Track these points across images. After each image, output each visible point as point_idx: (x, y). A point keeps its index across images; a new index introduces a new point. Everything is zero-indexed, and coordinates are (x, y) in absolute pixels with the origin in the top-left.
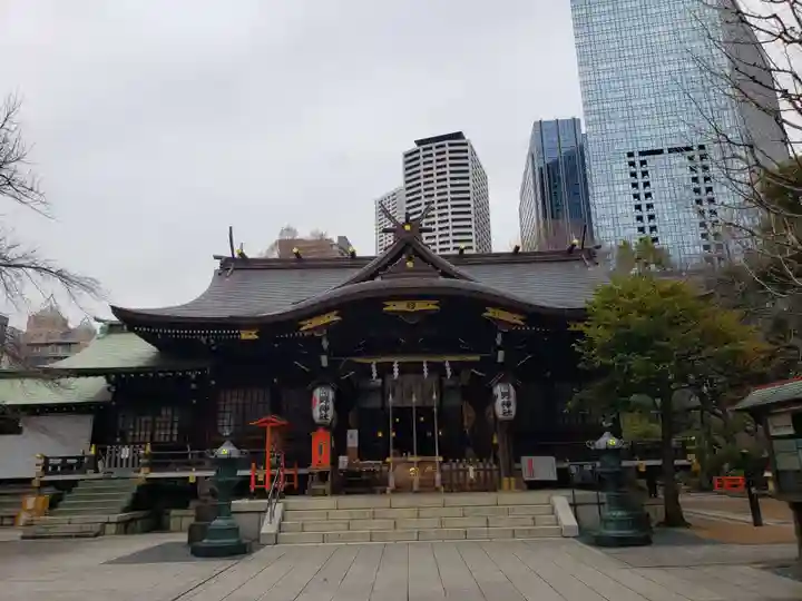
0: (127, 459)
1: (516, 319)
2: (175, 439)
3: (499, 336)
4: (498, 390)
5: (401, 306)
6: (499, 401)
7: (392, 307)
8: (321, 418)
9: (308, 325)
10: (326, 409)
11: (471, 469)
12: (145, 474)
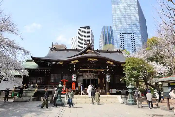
0: (32, 87)
1: (112, 63)
2: (41, 83)
3: (108, 66)
4: (107, 76)
5: (91, 60)
6: (108, 78)
7: (89, 60)
8: (74, 80)
9: (73, 62)
10: (75, 78)
11: (100, 91)
12: (36, 90)
